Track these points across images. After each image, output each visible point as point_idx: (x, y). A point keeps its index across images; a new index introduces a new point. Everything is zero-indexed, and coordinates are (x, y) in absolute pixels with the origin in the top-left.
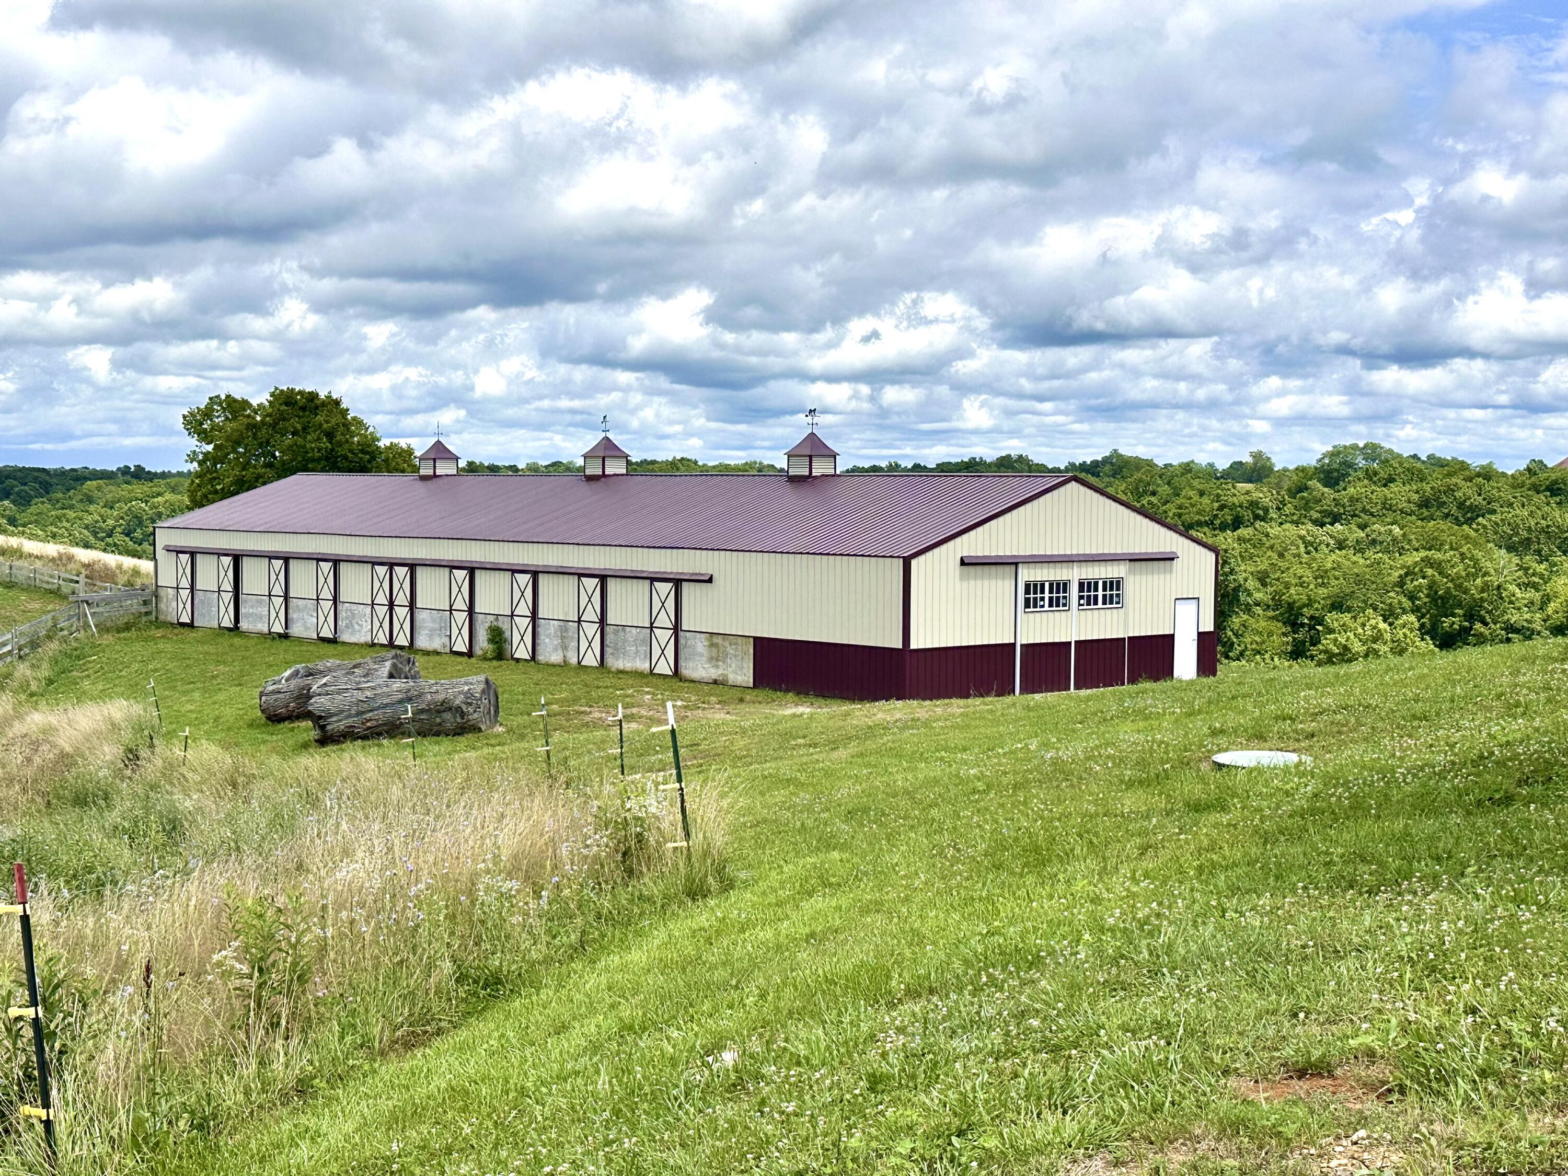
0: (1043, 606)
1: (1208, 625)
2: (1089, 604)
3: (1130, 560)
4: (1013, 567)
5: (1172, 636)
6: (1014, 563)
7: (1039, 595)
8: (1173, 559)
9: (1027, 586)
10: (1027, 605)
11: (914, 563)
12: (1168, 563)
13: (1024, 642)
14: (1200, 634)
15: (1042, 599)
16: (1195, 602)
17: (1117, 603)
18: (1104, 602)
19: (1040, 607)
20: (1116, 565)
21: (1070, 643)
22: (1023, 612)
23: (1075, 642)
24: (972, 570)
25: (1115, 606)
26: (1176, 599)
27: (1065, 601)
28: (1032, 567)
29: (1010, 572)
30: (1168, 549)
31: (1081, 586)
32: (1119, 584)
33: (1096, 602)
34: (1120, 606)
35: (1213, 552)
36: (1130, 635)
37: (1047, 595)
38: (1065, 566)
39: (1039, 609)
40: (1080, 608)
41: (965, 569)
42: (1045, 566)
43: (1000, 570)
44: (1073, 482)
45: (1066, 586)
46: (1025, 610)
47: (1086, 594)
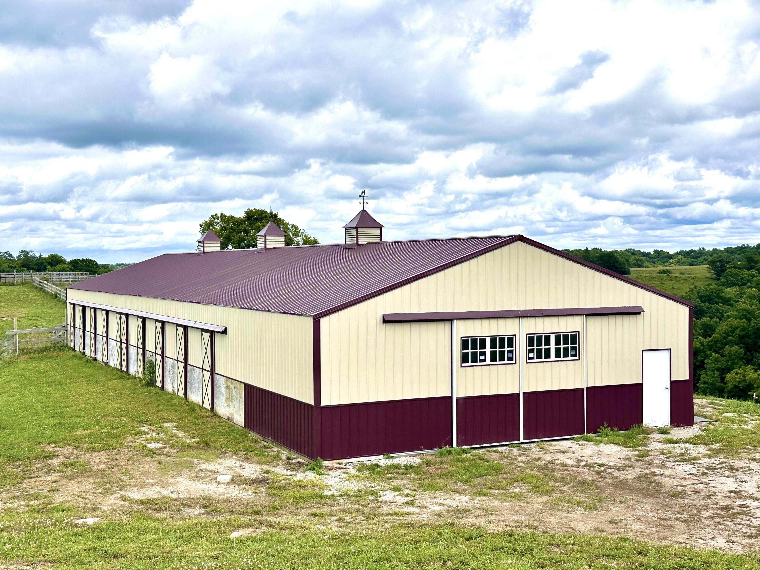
0: (484, 361)
1: (683, 374)
2: (539, 357)
3: (587, 315)
4: (448, 324)
5: (641, 385)
6: (448, 319)
7: (478, 350)
8: (639, 313)
9: (465, 343)
10: (465, 358)
11: (324, 321)
12: (633, 317)
13: (462, 394)
14: (672, 383)
15: (484, 354)
16: (667, 353)
17: (572, 356)
18: (558, 355)
19: (481, 361)
20: (570, 319)
21: (518, 395)
22: (461, 367)
23: (524, 393)
24: (398, 327)
25: (570, 358)
26: (643, 351)
27: (510, 355)
28: (469, 323)
29: (443, 328)
30: (633, 304)
31: (530, 340)
32: (574, 338)
33: (548, 355)
34: (577, 358)
35: (687, 305)
36: (590, 385)
37: (488, 350)
38: (509, 322)
39: (478, 363)
40: (529, 361)
41: (389, 327)
42: (485, 323)
43: (432, 326)
44: (519, 242)
45: (511, 340)
46: (463, 365)
47: (535, 348)
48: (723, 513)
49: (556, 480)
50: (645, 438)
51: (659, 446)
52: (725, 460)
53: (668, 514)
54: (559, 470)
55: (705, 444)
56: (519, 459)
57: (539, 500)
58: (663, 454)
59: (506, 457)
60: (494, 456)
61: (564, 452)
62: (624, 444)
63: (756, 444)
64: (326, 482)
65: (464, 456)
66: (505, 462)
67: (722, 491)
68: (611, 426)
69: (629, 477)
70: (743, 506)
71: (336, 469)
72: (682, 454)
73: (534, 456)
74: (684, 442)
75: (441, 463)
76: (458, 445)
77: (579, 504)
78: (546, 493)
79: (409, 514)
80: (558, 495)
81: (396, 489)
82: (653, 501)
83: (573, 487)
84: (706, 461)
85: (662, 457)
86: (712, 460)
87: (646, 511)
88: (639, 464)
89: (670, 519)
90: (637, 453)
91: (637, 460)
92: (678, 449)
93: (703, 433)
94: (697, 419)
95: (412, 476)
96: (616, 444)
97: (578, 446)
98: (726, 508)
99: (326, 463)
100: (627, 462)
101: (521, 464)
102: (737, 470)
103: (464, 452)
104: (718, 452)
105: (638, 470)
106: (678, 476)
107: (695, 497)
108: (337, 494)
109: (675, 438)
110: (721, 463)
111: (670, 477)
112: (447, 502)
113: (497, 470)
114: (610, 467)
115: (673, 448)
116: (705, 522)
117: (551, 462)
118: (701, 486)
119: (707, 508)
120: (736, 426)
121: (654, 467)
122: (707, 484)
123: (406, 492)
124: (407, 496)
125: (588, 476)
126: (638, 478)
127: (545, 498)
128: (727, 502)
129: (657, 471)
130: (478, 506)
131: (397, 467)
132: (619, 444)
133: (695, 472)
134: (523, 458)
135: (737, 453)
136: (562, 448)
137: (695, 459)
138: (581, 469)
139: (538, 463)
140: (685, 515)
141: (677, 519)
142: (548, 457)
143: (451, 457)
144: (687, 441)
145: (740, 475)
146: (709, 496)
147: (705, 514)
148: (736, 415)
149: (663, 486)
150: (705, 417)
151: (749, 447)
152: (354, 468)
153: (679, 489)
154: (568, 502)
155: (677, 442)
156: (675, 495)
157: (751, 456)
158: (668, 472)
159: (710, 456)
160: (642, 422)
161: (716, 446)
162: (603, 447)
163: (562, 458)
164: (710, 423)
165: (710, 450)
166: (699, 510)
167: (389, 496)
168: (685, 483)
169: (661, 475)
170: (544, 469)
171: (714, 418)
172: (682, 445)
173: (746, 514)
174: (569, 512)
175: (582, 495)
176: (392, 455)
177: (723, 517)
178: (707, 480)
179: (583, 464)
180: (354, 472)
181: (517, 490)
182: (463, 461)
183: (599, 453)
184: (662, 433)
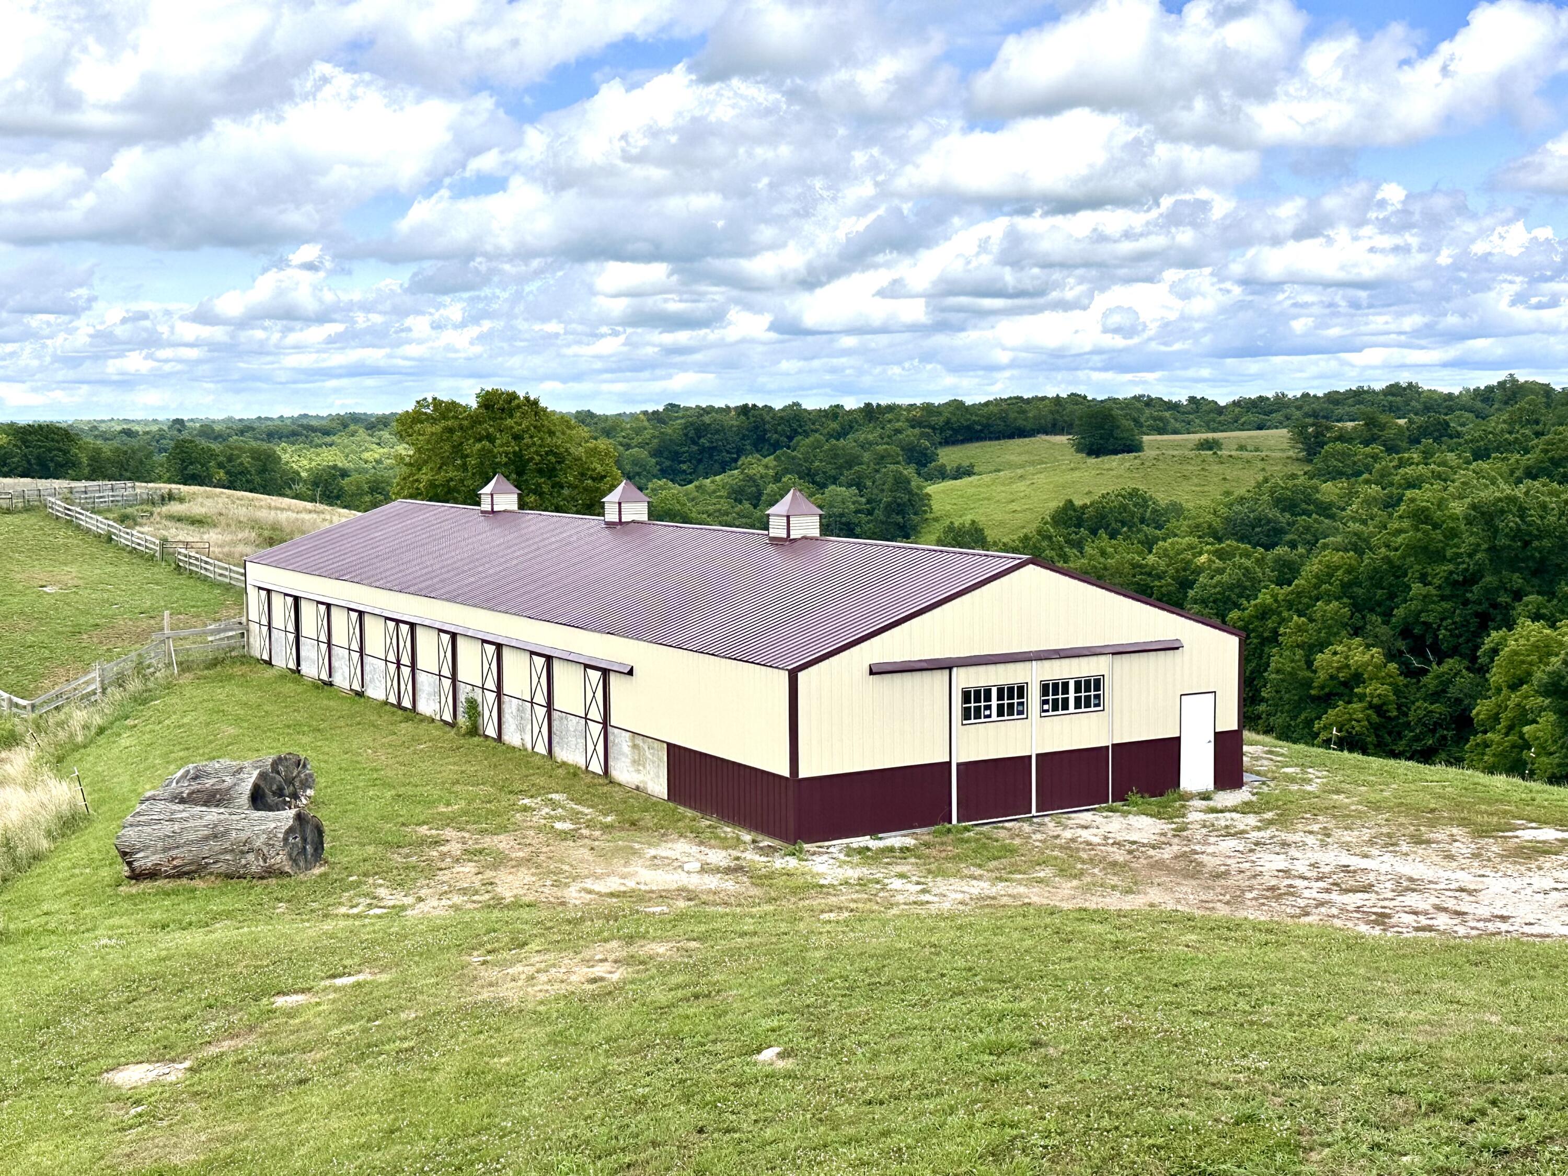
0: (989, 716)
1: (1230, 722)
2: (1055, 708)
3: (1113, 654)
4: (947, 671)
5: (1178, 739)
6: (947, 666)
7: (983, 704)
8: (1177, 648)
9: (966, 696)
10: (966, 715)
11: (801, 675)
12: (1171, 655)
13: (963, 759)
14: (1218, 735)
15: (988, 707)
16: (1211, 697)
17: (1096, 705)
18: (1078, 705)
19: (986, 717)
20: (1093, 661)
21: (1030, 757)
22: (962, 725)
23: (1037, 755)
24: (887, 680)
25: (1092, 709)
26: (1181, 695)
27: (1020, 708)
28: (972, 670)
29: (941, 678)
30: (1172, 637)
31: (1045, 689)
32: (1098, 683)
33: (1066, 706)
34: (1101, 708)
35: (1236, 635)
36: (1115, 742)
37: (994, 702)
38: (1020, 666)
39: (983, 720)
40: (1043, 714)
41: (877, 679)
42: (991, 669)
43: (928, 676)
44: (1031, 566)
45: (1021, 690)
46: (964, 722)
48: (1268, 894)
49: (1083, 862)
50: (1183, 806)
51: (1201, 816)
52: (1277, 833)
53: (1210, 896)
54: (1084, 850)
55: (1255, 813)
56: (1034, 837)
57: (1069, 885)
58: (1204, 826)
59: (1018, 835)
60: (1002, 834)
61: (1086, 828)
62: (1158, 816)
63: (1316, 812)
64: (815, 870)
65: (967, 834)
66: (1017, 841)
67: (1270, 871)
68: (1142, 792)
69: (1166, 856)
70: (1291, 886)
71: (820, 854)
72: (1227, 827)
73: (1051, 833)
74: (1230, 811)
75: (942, 844)
76: (959, 821)
77: (1114, 888)
78: (1075, 877)
79: (928, 902)
80: (1089, 879)
81: (902, 876)
82: (1194, 883)
83: (1104, 869)
84: (1255, 835)
85: (1204, 831)
86: (1262, 834)
87: (1186, 893)
88: (1176, 840)
89: (1212, 901)
90: (1174, 826)
91: (1174, 836)
92: (1223, 820)
93: (1254, 798)
94: (1247, 777)
95: (913, 860)
96: (1147, 815)
97: (1101, 819)
98: (1272, 889)
99: (806, 846)
100: (1163, 839)
101: (1037, 844)
102: (1289, 845)
103: (967, 829)
104: (1271, 822)
105: (1175, 848)
106: (1221, 854)
107: (1240, 877)
108: (836, 883)
109: (1219, 806)
110: (1271, 838)
111: (1213, 855)
112: (966, 889)
113: (1012, 851)
114: (1144, 845)
115: (1217, 819)
116: (1248, 903)
117: (1073, 840)
118: (1247, 865)
119: (1251, 888)
120: (1295, 787)
121: (1195, 844)
122: (1254, 862)
123: (914, 879)
124: (918, 883)
125: (1120, 856)
126: (1176, 857)
127: (1075, 883)
128: (1273, 882)
129: (1198, 848)
130: (1003, 892)
131: (891, 849)
132: (1152, 816)
133: (1241, 849)
134: (1039, 836)
135: (1292, 824)
136: (1083, 823)
137: (1242, 832)
138: (1110, 849)
139: (1058, 841)
140: (1228, 897)
141: (1220, 901)
142: (1068, 834)
143: (951, 836)
144: (1234, 810)
145: (1293, 852)
146: (1255, 877)
147: (1249, 895)
148: (1298, 770)
149: (1204, 866)
150: (1258, 773)
151: (1308, 816)
152: (840, 851)
153: (1223, 868)
154: (1102, 886)
155: (1222, 811)
156: (1218, 876)
157: (1309, 828)
158: (1210, 849)
159: (1259, 829)
160: (1180, 785)
161: (1269, 815)
162: (1132, 819)
163: (1085, 835)
164: (1264, 783)
165: (1260, 821)
166: (1243, 892)
167: (897, 884)
168: (1229, 862)
169: (1203, 853)
170: (1066, 848)
171: (1269, 775)
172: (1227, 815)
173: (1292, 894)
174: (1104, 896)
175: (1116, 878)
176: (879, 836)
177: (1267, 898)
178: (1254, 858)
179: (1111, 841)
180: (842, 856)
181: (1042, 874)
182: (967, 841)
183: (1129, 827)
184: (1204, 799)
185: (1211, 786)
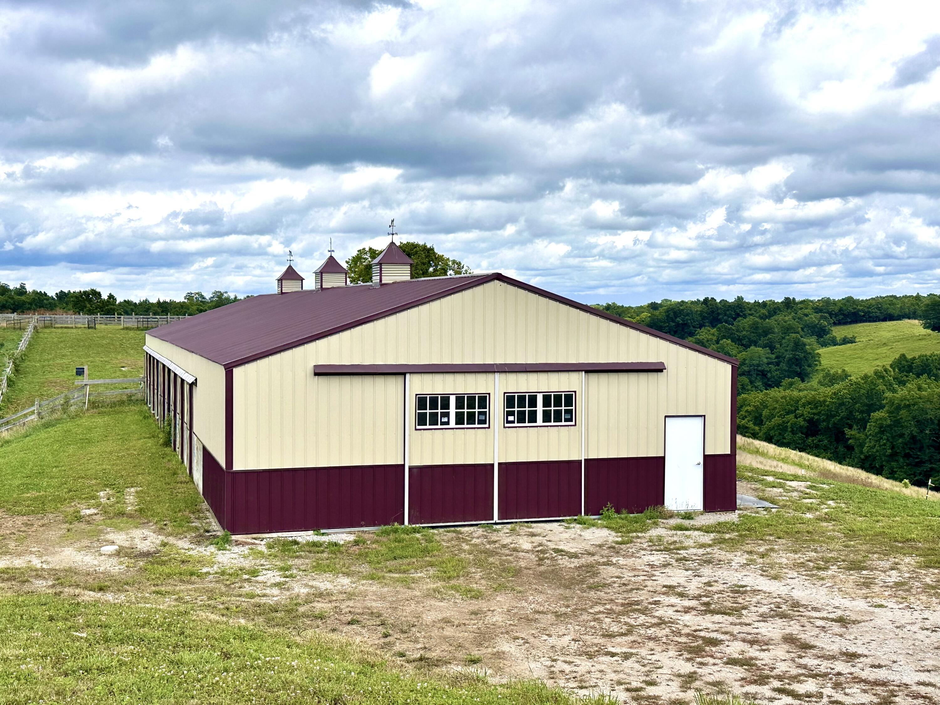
0: (448, 423)
1: (721, 446)
2: (521, 419)
3: (587, 372)
4: (400, 379)
5: (663, 458)
6: (400, 373)
7: (439, 411)
8: (661, 371)
9: (421, 402)
10: (421, 420)
11: (237, 372)
12: (653, 376)
13: (417, 462)
14: (706, 458)
15: (447, 415)
16: (700, 421)
17: (566, 420)
18: (547, 417)
19: (442, 423)
20: (564, 376)
21: (492, 465)
22: (416, 429)
23: (500, 464)
24: (335, 381)
25: (563, 423)
26: (666, 417)
27: (482, 417)
28: (428, 378)
29: (394, 383)
30: (652, 359)
31: (510, 400)
32: (569, 399)
33: (533, 418)
34: (573, 423)
35: (728, 362)
36: (591, 457)
37: (453, 410)
38: (481, 378)
39: (439, 426)
40: (506, 425)
41: (323, 380)
42: (449, 378)
43: (380, 381)
44: (497, 282)
45: (483, 400)
46: (418, 427)
47: (516, 409)
50: (654, 523)
51: (660, 532)
52: (715, 551)
53: (554, 606)
55: (720, 532)
56: (474, 541)
57: (429, 586)
58: (651, 541)
61: (534, 536)
63: (784, 535)
64: (218, 558)
65: (412, 535)
68: (619, 507)
69: (573, 565)
71: (246, 544)
72: (673, 543)
73: (493, 539)
74: (695, 529)
75: (375, 542)
76: (409, 522)
79: (264, 596)
81: (285, 569)
84: (689, 552)
85: (645, 545)
88: (606, 551)
90: (621, 539)
91: (610, 548)
92: (677, 536)
93: (736, 520)
95: (324, 555)
97: (561, 529)
99: (234, 537)
100: (594, 549)
101: (466, 547)
102: (710, 563)
103: (415, 531)
105: (594, 558)
106: (630, 567)
107: (615, 590)
108: (214, 571)
109: (690, 524)
111: (621, 567)
112: (322, 584)
113: (428, 552)
115: (672, 536)
116: (583, 617)
117: (505, 546)
118: (641, 578)
119: (609, 602)
120: (793, 514)
122: (652, 576)
123: (293, 572)
124: (288, 576)
130: (349, 590)
131: (320, 544)
133: (657, 563)
134: (478, 541)
136: (537, 531)
137: (681, 548)
139: (489, 546)
142: (508, 540)
144: (700, 529)
145: (705, 569)
146: (631, 590)
151: (770, 538)
152: (267, 544)
153: (611, 580)
157: (754, 549)
158: (626, 562)
159: (704, 546)
160: (663, 503)
161: (731, 535)
162: (590, 531)
163: (523, 542)
164: (768, 509)
165: (715, 539)
167: (268, 576)
168: (627, 574)
169: (614, 565)
170: (487, 553)
171: (781, 503)
176: (322, 531)
177: (611, 613)
178: (657, 573)
180: (262, 548)
185: (699, 506)
